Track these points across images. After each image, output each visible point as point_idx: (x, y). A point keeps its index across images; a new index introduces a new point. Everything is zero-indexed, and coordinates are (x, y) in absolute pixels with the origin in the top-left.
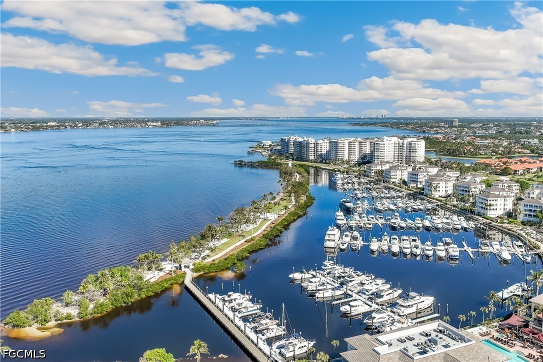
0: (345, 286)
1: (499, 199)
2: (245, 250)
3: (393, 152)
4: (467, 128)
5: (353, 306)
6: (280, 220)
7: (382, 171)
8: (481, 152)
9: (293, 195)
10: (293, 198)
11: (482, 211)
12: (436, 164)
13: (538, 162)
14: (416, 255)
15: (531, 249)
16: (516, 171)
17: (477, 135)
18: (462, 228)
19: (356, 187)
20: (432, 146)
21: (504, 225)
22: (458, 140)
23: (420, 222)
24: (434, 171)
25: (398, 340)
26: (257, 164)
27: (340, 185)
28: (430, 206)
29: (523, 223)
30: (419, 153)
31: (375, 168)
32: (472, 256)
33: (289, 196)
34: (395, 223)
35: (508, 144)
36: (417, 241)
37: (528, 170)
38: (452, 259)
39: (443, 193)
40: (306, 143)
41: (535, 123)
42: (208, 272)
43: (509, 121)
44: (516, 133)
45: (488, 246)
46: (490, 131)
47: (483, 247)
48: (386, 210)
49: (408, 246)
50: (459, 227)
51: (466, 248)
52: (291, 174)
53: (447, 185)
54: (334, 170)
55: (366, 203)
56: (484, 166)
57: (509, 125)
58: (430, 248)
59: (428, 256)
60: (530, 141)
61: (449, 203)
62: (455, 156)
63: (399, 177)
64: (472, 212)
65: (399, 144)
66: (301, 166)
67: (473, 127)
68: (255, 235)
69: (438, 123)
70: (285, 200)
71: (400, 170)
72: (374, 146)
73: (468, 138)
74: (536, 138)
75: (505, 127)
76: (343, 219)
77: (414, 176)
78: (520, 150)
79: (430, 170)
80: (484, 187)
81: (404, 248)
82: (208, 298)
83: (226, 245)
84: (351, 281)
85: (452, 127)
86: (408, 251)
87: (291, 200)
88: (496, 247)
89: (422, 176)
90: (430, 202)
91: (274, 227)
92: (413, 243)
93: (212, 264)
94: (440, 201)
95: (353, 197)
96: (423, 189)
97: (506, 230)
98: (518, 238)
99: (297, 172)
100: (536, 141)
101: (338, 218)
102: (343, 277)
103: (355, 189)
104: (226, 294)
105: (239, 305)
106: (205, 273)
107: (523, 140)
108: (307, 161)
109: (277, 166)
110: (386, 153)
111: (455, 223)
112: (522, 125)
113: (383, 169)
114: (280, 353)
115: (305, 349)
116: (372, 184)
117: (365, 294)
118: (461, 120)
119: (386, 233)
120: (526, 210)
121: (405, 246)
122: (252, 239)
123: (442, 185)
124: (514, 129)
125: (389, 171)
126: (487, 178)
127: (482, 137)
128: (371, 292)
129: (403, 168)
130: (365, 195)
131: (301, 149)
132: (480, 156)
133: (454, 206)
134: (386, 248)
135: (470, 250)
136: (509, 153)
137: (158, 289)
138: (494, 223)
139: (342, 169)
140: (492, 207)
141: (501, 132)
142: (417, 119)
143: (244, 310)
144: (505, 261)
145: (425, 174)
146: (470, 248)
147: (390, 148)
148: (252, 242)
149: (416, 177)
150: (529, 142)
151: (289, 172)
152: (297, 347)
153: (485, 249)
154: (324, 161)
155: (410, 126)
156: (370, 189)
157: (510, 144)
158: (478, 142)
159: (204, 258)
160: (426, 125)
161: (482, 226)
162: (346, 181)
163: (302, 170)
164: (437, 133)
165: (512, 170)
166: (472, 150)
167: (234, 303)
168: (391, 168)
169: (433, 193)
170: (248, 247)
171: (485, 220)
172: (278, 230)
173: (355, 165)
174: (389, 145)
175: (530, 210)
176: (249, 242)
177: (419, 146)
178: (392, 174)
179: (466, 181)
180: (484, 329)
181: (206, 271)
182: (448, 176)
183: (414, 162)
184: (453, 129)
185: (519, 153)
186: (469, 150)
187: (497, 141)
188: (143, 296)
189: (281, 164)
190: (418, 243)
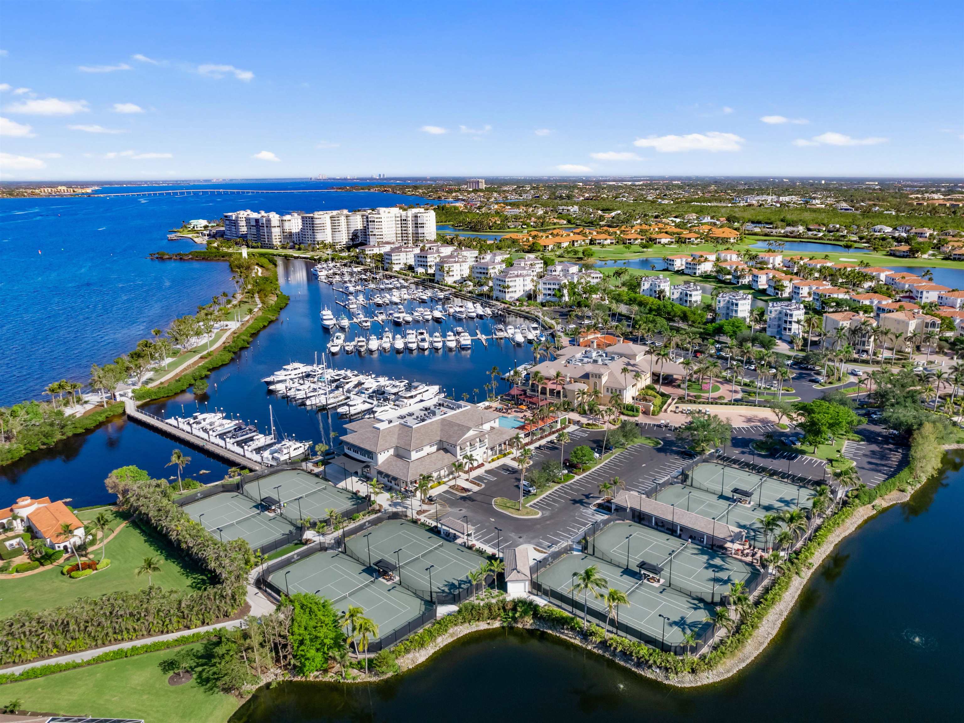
0: (341, 389)
1: (517, 279)
2: (203, 367)
3: (394, 229)
4: (496, 192)
5: (352, 406)
6: (244, 329)
7: (380, 255)
8: (509, 224)
9: (256, 295)
10: (258, 300)
11: (500, 295)
12: (450, 243)
13: (572, 234)
14: (424, 350)
15: (546, 329)
16: (545, 246)
17: (509, 201)
18: (477, 316)
19: (347, 278)
20: (449, 218)
21: (523, 309)
22: (483, 210)
23: (429, 313)
24: (447, 250)
25: (399, 418)
26: (190, 256)
27: (323, 277)
28: (441, 295)
29: (543, 305)
30: (429, 229)
31: (371, 252)
32: (484, 343)
33: (252, 297)
34: (399, 318)
35: (544, 213)
36: (425, 334)
37: (559, 245)
38: (463, 349)
39: (458, 278)
40: (266, 221)
41: (581, 184)
42: (156, 397)
43: (551, 181)
44: (556, 199)
45: (502, 331)
46: (524, 196)
47: (497, 333)
48: (387, 305)
49: (414, 340)
50: (474, 315)
51: (479, 336)
52: (248, 268)
53: (462, 268)
54: (312, 259)
55: (361, 298)
56: (510, 242)
57: (550, 187)
58: (439, 339)
59: (437, 349)
60: (569, 208)
61: (465, 289)
62: (477, 231)
63: (403, 261)
64: (489, 297)
65: (401, 216)
66: (262, 255)
67: (505, 191)
68: (212, 349)
69: (459, 184)
70: (246, 302)
71: (404, 252)
72: (367, 221)
73: (496, 207)
74: (577, 204)
75: (544, 190)
76: (332, 319)
77: (422, 259)
78: (555, 221)
79: (442, 249)
80: (504, 267)
81: (409, 343)
82: (167, 423)
83: (173, 366)
84: (347, 383)
85: (477, 191)
86: (414, 346)
87: (255, 302)
88: (510, 331)
89: (432, 259)
90: (442, 290)
91: (238, 337)
92: (420, 337)
93: (160, 387)
94: (454, 288)
95: (342, 292)
96: (434, 275)
97: (524, 313)
98: (535, 320)
99: (258, 264)
100: (576, 208)
101: (324, 317)
102: (338, 380)
103: (345, 282)
104: (190, 415)
105: (211, 424)
106: (152, 400)
107: (561, 208)
108: (270, 248)
109: (223, 257)
110: (385, 231)
111: (470, 311)
112: (566, 187)
113: (382, 252)
114: (273, 458)
115: (301, 451)
116: (368, 274)
117: (364, 393)
118: (489, 181)
119: (387, 329)
120: (545, 289)
121: (410, 341)
122: (209, 354)
123: (456, 268)
124: (554, 193)
125: (389, 254)
126: (509, 256)
127: (514, 205)
128: (371, 391)
129: (408, 250)
130: (359, 288)
131: (258, 230)
132: (508, 230)
133: (470, 292)
134: (387, 346)
135: (483, 338)
136: (542, 224)
137: (90, 424)
138: (512, 308)
139: (324, 256)
140: (510, 290)
141: (538, 197)
142: (432, 179)
143: (219, 429)
144: (519, 345)
145: (436, 255)
146: (483, 336)
147: (390, 223)
148: (210, 358)
149: (425, 260)
150: (568, 210)
151: (245, 264)
152: (292, 449)
153: (501, 334)
154: (297, 246)
155: (421, 191)
156: (366, 280)
157: (546, 213)
158: (509, 211)
159: (146, 383)
160: (442, 188)
161: (500, 312)
162: (331, 271)
163: (264, 261)
164: (457, 200)
165: (541, 246)
166: (499, 222)
167: (203, 424)
168: (393, 250)
169: (446, 278)
170: (206, 363)
171: (503, 305)
172: (244, 340)
173: (342, 251)
174: (388, 219)
175: (549, 289)
176: (206, 358)
177: (428, 218)
178: (393, 258)
179: (485, 261)
180: (487, 404)
181: (154, 397)
182: (463, 256)
183: (422, 241)
184: (479, 193)
185: (555, 224)
186: (495, 223)
187: (531, 209)
188: (70, 434)
189: (230, 255)
190: (426, 336)
